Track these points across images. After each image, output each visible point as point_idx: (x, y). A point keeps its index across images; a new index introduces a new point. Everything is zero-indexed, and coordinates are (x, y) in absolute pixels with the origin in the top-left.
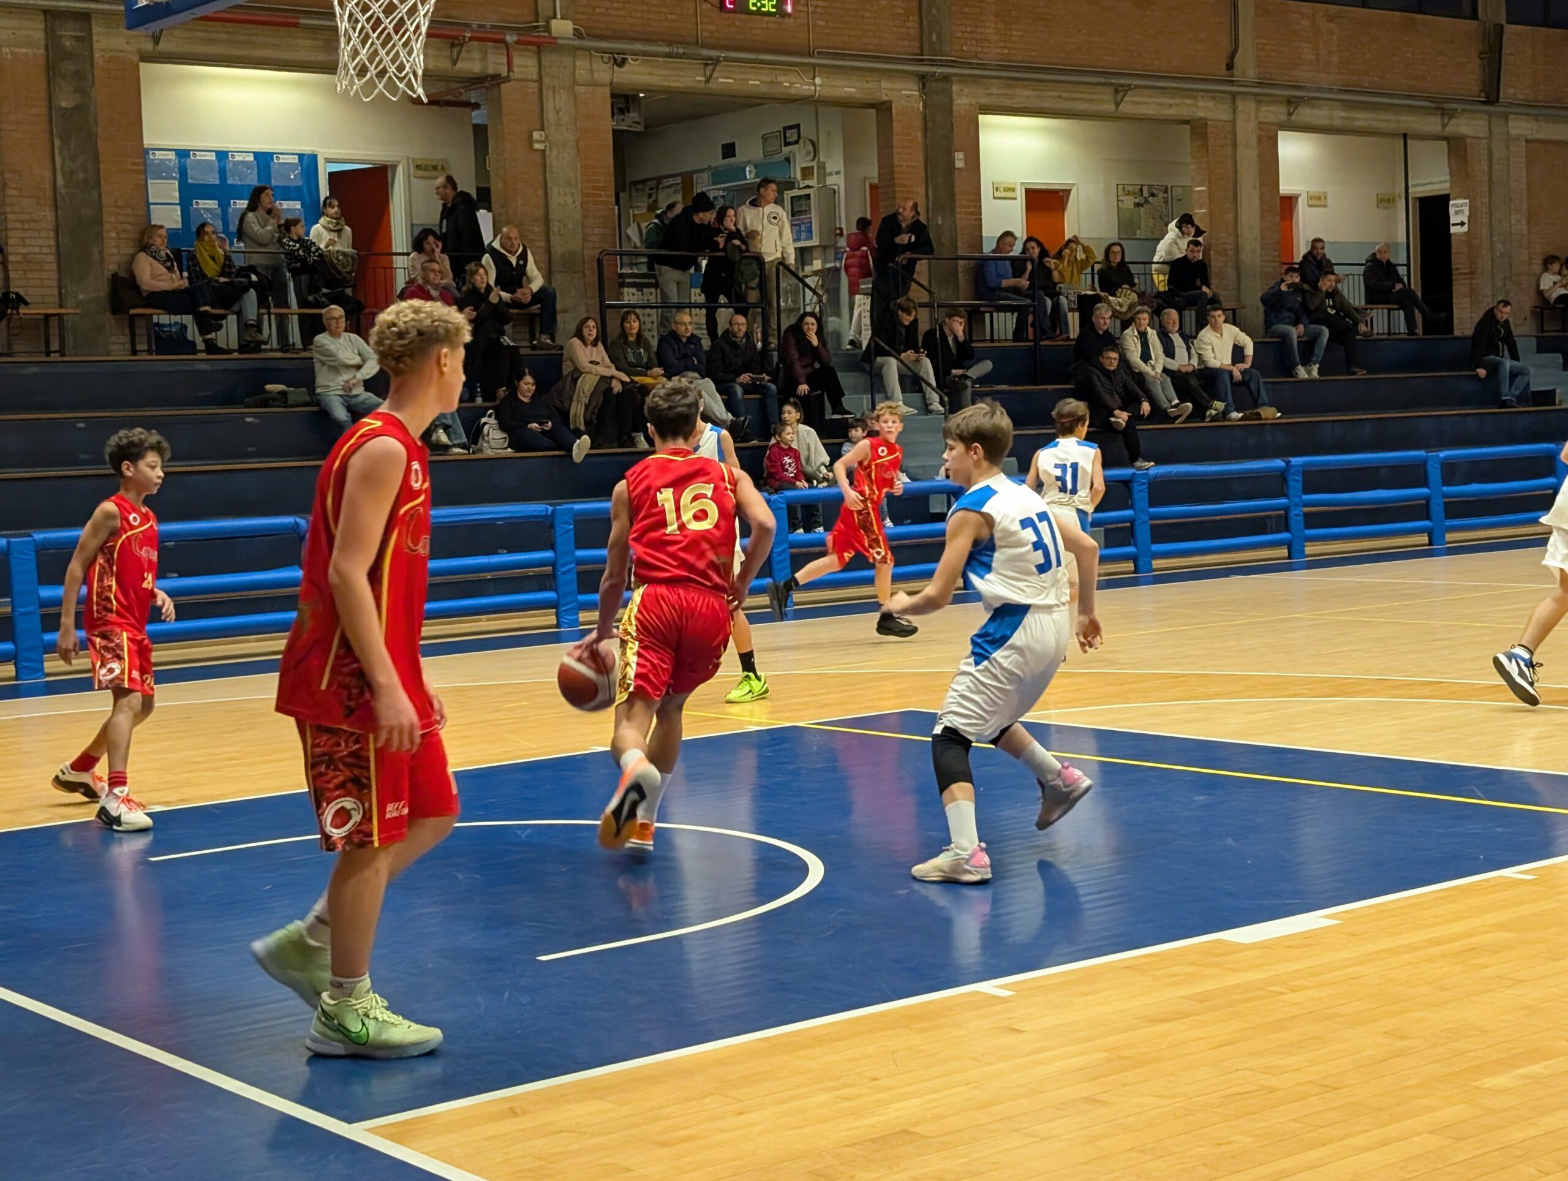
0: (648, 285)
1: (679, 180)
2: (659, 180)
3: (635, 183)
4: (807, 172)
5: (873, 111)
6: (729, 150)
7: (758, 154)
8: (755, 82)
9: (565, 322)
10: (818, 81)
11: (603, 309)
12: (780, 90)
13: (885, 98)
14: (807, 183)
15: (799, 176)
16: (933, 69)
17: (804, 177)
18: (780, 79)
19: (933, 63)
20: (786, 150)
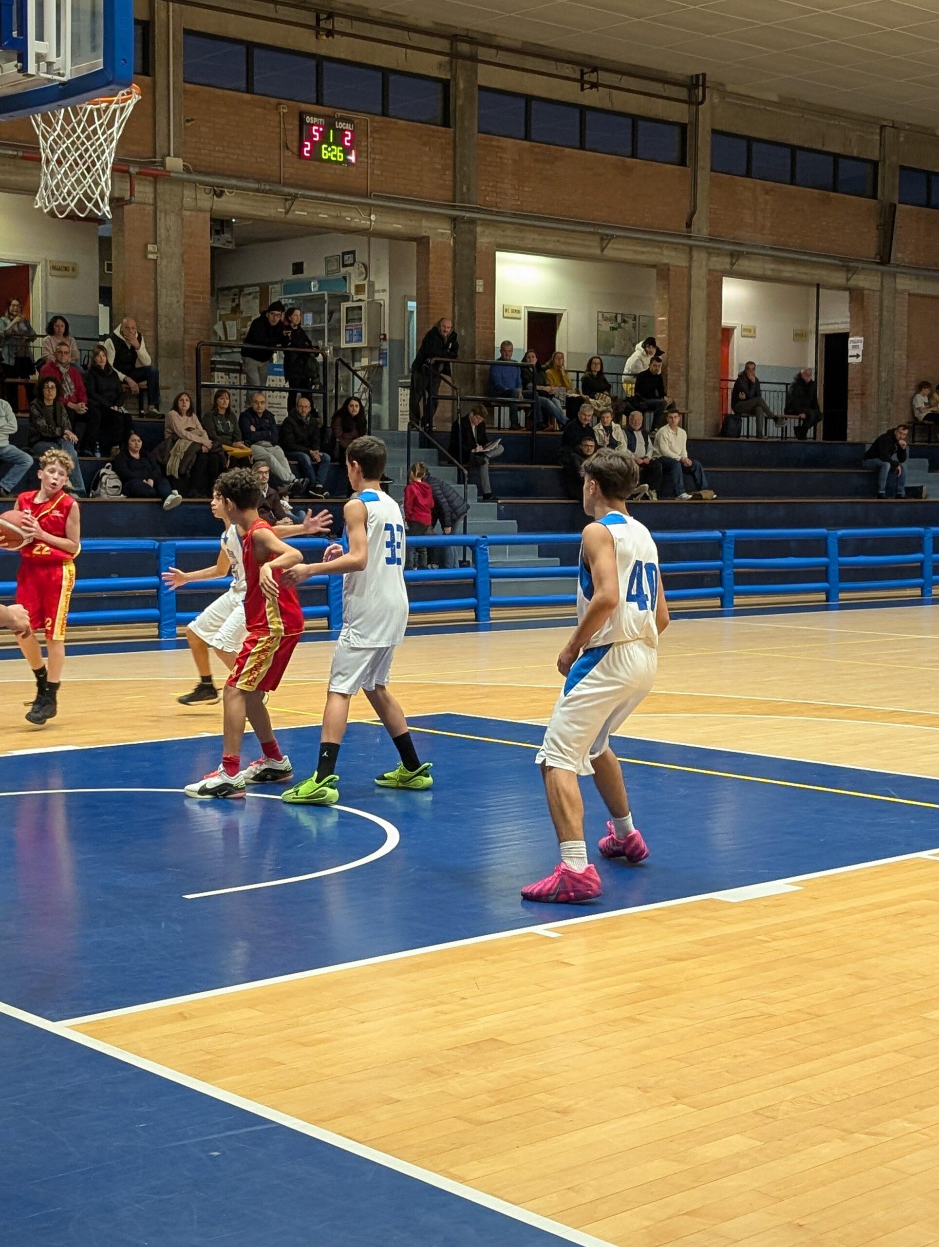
0: (234, 371)
1: (257, 289)
2: (241, 288)
3: (223, 289)
4: (359, 289)
5: (415, 243)
6: (298, 268)
7: (321, 272)
8: (324, 215)
9: (166, 396)
10: (373, 217)
11: (199, 387)
12: (343, 223)
13: (425, 234)
14: (359, 297)
15: (353, 292)
16: (463, 214)
17: (357, 293)
18: (344, 214)
19: (463, 209)
20: (343, 270)
